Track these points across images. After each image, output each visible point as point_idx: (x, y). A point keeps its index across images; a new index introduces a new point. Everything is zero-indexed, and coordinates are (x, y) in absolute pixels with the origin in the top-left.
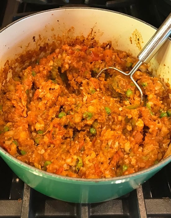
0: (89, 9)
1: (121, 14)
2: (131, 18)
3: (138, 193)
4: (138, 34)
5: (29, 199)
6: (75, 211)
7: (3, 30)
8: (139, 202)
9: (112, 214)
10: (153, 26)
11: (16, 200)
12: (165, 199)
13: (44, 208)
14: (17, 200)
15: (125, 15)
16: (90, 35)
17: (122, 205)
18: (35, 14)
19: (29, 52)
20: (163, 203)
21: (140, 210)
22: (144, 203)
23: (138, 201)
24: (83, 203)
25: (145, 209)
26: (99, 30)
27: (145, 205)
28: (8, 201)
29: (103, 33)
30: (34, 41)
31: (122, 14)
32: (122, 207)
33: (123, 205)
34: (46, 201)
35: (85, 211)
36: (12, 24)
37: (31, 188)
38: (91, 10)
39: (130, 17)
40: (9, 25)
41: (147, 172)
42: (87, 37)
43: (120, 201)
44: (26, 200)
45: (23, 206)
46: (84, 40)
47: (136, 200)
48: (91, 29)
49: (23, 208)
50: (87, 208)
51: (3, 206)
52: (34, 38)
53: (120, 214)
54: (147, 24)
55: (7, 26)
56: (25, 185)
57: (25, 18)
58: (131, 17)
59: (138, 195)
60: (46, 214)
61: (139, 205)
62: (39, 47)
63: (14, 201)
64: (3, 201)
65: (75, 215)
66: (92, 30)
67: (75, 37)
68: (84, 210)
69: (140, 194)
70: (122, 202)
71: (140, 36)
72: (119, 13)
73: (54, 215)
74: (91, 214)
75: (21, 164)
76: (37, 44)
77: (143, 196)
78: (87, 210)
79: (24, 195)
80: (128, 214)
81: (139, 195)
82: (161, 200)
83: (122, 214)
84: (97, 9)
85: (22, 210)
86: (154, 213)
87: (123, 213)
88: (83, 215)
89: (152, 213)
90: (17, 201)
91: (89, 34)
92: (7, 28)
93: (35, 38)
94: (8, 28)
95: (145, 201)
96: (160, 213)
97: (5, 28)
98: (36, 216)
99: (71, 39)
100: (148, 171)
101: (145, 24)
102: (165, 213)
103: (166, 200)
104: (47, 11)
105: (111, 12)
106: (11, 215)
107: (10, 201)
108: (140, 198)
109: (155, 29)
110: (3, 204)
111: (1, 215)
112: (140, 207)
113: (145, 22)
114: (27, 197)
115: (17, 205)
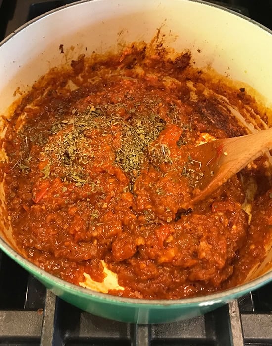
3: (231, 308)
6: (128, 332)
7: (10, 38)
8: (232, 322)
9: (188, 337)
10: (263, 26)
11: (34, 310)
13: (79, 325)
15: (215, 7)
16: (156, 40)
17: (204, 323)
18: (63, 8)
19: (53, 70)
21: (233, 335)
22: (240, 323)
23: (230, 320)
26: (170, 31)
27: (242, 327)
28: (22, 312)
29: (178, 36)
30: (62, 52)
32: (204, 326)
33: (206, 323)
34: (82, 314)
35: (144, 335)
36: (25, 27)
39: (223, 9)
40: (18, 30)
42: (150, 42)
44: (50, 316)
46: (145, 48)
47: (227, 318)
48: (158, 31)
50: (146, 329)
51: (13, 320)
52: (61, 46)
53: (201, 337)
54: (252, 22)
55: (16, 31)
59: (230, 311)
60: (81, 335)
61: (232, 328)
62: (70, 63)
63: (31, 312)
65: (129, 337)
66: (159, 32)
67: (131, 44)
68: (141, 333)
69: (234, 309)
72: (204, 3)
73: (94, 336)
74: (154, 336)
75: (41, 274)
76: (66, 58)
77: (238, 312)
78: (147, 334)
80: (214, 338)
81: (232, 310)
82: (269, 316)
83: (205, 337)
86: (256, 338)
87: (206, 336)
88: (140, 341)
89: (253, 338)
90: (36, 312)
91: (153, 37)
92: (16, 33)
93: (63, 47)
94: (18, 34)
95: (241, 321)
96: (268, 338)
97: (13, 33)
98: (65, 338)
99: (124, 47)
101: (250, 21)
106: (27, 334)
107: (25, 312)
108: (233, 315)
109: (266, 30)
110: (14, 317)
111: (10, 334)
112: (233, 331)
113: (250, 19)
114: (52, 311)
115: (36, 319)
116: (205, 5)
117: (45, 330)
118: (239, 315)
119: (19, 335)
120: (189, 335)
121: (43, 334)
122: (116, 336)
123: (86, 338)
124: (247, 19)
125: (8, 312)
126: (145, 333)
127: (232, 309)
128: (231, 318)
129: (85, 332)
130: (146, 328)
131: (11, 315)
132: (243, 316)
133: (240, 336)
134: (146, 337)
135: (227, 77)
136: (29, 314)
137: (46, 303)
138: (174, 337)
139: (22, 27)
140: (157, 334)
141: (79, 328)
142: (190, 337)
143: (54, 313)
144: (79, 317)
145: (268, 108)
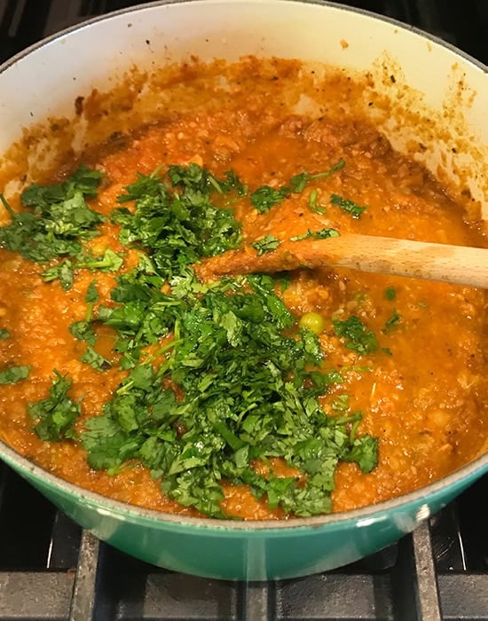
3: (420, 560)
5: (94, 573)
6: (234, 609)
8: (421, 586)
9: (343, 617)
11: (61, 571)
13: (143, 597)
17: (372, 591)
21: (424, 611)
22: (435, 589)
23: (417, 583)
25: (437, 607)
27: (438, 595)
28: (39, 575)
32: (372, 596)
33: (375, 592)
34: (148, 577)
35: (260, 612)
37: (100, 541)
43: (369, 580)
44: (87, 577)
45: (76, 593)
47: (412, 579)
49: (75, 600)
51: (22, 589)
53: (367, 617)
56: (85, 531)
59: (417, 566)
60: (146, 616)
61: (421, 596)
63: (54, 574)
64: (22, 575)
65: (233, 618)
68: (254, 607)
69: (424, 563)
70: (374, 582)
73: (170, 617)
74: (279, 616)
77: (432, 570)
78: (264, 609)
79: (80, 562)
80: (390, 618)
81: (420, 565)
83: (373, 617)
85: (74, 606)
86: (467, 617)
87: (376, 614)
90: (65, 574)
95: (437, 585)
108: (424, 573)
110: (25, 584)
112: (422, 601)
114: (90, 567)
115: (65, 586)
117: (78, 604)
118: (433, 573)
119: (33, 616)
120: (346, 613)
121: (74, 610)
122: (212, 615)
125: (13, 574)
127: (422, 562)
128: (419, 579)
129: (155, 610)
131: (19, 579)
132: (439, 577)
133: (435, 611)
134: (262, 615)
136: (52, 578)
137: (81, 554)
138: (316, 617)
140: (285, 612)
141: (144, 601)
142: (347, 617)
143: (94, 571)
144: (144, 582)
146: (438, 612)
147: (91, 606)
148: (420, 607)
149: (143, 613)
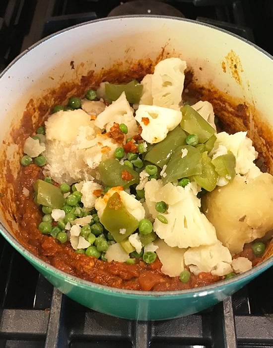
0: (158, 17)
1: (208, 26)
2: (223, 33)
4: (235, 58)
5: (60, 311)
6: (130, 331)
7: (24, 55)
8: (226, 321)
9: (186, 336)
10: (258, 47)
11: (42, 310)
12: (269, 316)
13: (84, 324)
14: (44, 310)
15: (214, 28)
16: (161, 57)
17: (201, 323)
18: (74, 28)
19: (64, 84)
20: (265, 323)
21: (227, 334)
22: (233, 323)
23: (224, 320)
24: (141, 319)
25: (234, 332)
26: (174, 50)
27: (235, 326)
28: (30, 311)
29: (181, 54)
30: (73, 68)
31: (210, 27)
32: (201, 326)
33: (203, 324)
34: (86, 313)
35: (143, 332)
36: (38, 45)
37: (63, 294)
38: (162, 19)
39: (221, 31)
40: (32, 47)
41: (234, 282)
42: (156, 59)
43: (200, 318)
44: (56, 313)
45: (50, 321)
46: (151, 65)
47: (222, 317)
48: (162, 49)
49: (50, 324)
50: (145, 327)
51: (22, 318)
52: (72, 63)
53: (198, 336)
54: (248, 43)
55: (29, 48)
56: (55, 288)
57: (58, 34)
58: (223, 31)
59: (224, 311)
60: (85, 333)
61: (226, 326)
62: (80, 78)
63: (39, 311)
64: (22, 311)
65: (130, 335)
66: (164, 50)
67: (137, 61)
68: (141, 330)
69: (228, 310)
70: (202, 319)
71: (238, 61)
72: (204, 25)
73: (97, 334)
74: (153, 335)
75: (46, 267)
76: (77, 73)
78: (146, 331)
79: (52, 305)
80: (210, 337)
81: (226, 311)
82: (262, 318)
83: (202, 337)
84: (170, 18)
86: (250, 338)
87: (203, 335)
88: (139, 338)
89: (247, 338)
91: (158, 56)
92: (30, 50)
93: (74, 63)
95: (234, 321)
96: (260, 338)
97: (27, 50)
98: (70, 336)
99: (131, 63)
100: (236, 281)
101: (246, 42)
102: (267, 338)
103: (270, 319)
104: (92, 22)
105: (192, 23)
106: (35, 332)
107: (34, 311)
108: (227, 315)
109: (261, 51)
110: (23, 316)
111: (19, 331)
112: (226, 329)
113: (246, 40)
114: (58, 308)
115: (43, 317)
116: (205, 26)
117: (51, 326)
118: (232, 314)
119: (27, 332)
120: (189, 334)
121: (49, 329)
122: (118, 334)
123: (89, 335)
124: (244, 41)
125: (17, 310)
126: (144, 330)
128: (225, 318)
129: (90, 331)
130: (145, 325)
131: (21, 314)
132: (236, 317)
133: (233, 334)
134: (145, 334)
135: (227, 93)
136: (37, 313)
137: (53, 301)
138: (172, 336)
139: (35, 44)
140: (156, 333)
141: (84, 326)
142: (188, 336)
144: (84, 316)
145: (263, 123)
146: (234, 335)
147: (58, 327)
148: (225, 332)
149: (83, 332)
